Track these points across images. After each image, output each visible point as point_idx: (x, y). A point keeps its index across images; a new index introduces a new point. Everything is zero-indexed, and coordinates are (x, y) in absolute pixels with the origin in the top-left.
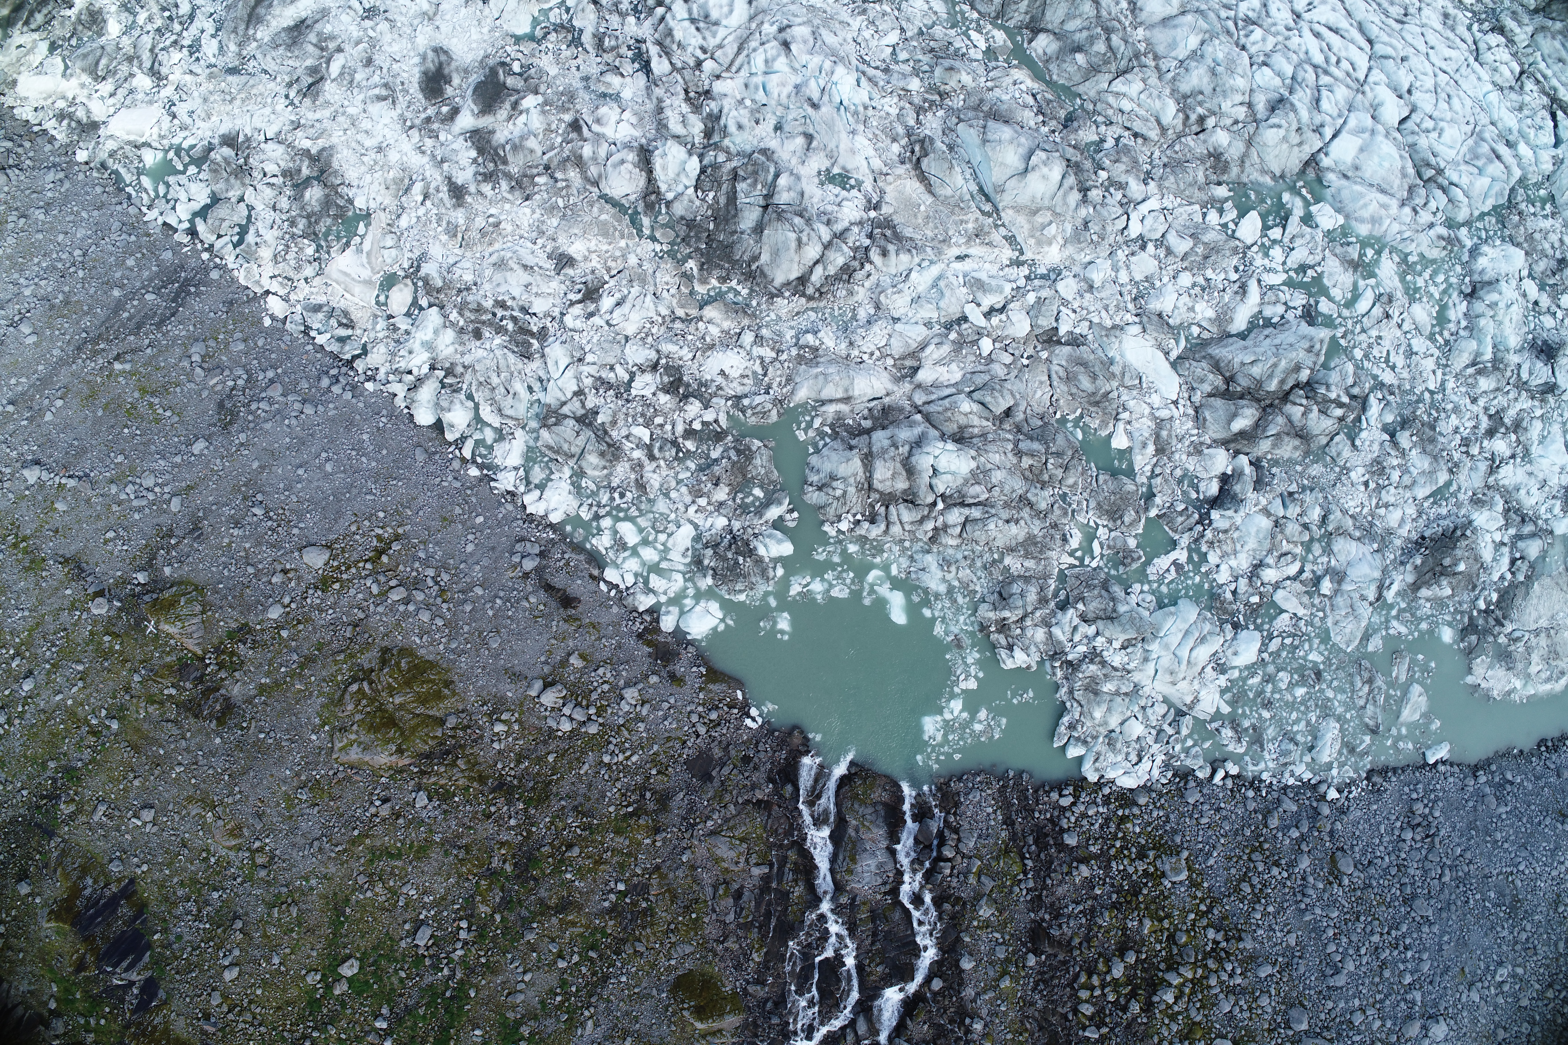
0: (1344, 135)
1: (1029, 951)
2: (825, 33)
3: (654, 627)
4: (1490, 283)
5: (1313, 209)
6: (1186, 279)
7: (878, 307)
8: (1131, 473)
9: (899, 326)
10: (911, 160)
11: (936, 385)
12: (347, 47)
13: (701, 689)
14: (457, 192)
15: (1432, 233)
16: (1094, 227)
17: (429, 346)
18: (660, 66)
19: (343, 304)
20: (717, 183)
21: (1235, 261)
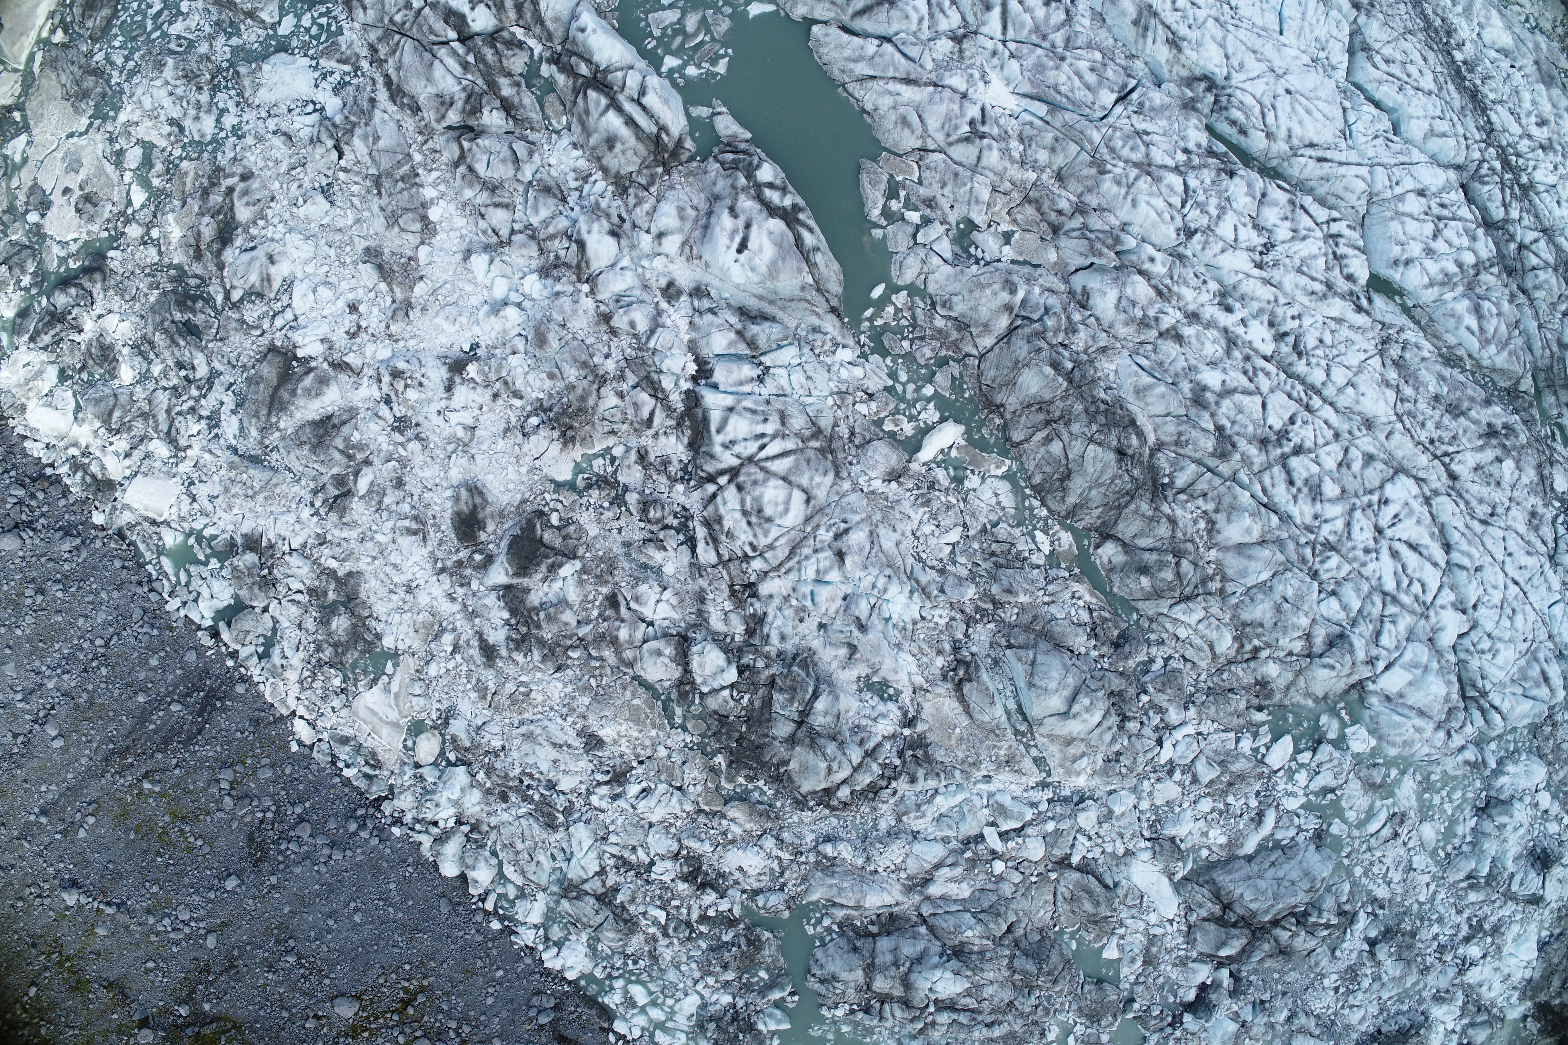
0: (1396, 669)
2: (883, 532)
4: (1504, 802)
5: (1348, 731)
6: (1206, 805)
7: (899, 819)
8: (1115, 982)
9: (917, 847)
10: (953, 680)
11: (944, 900)
12: (376, 461)
14: (489, 652)
15: (1460, 758)
16: (1125, 760)
17: (456, 803)
18: (706, 555)
19: (369, 743)
20: (754, 686)
21: (1258, 787)
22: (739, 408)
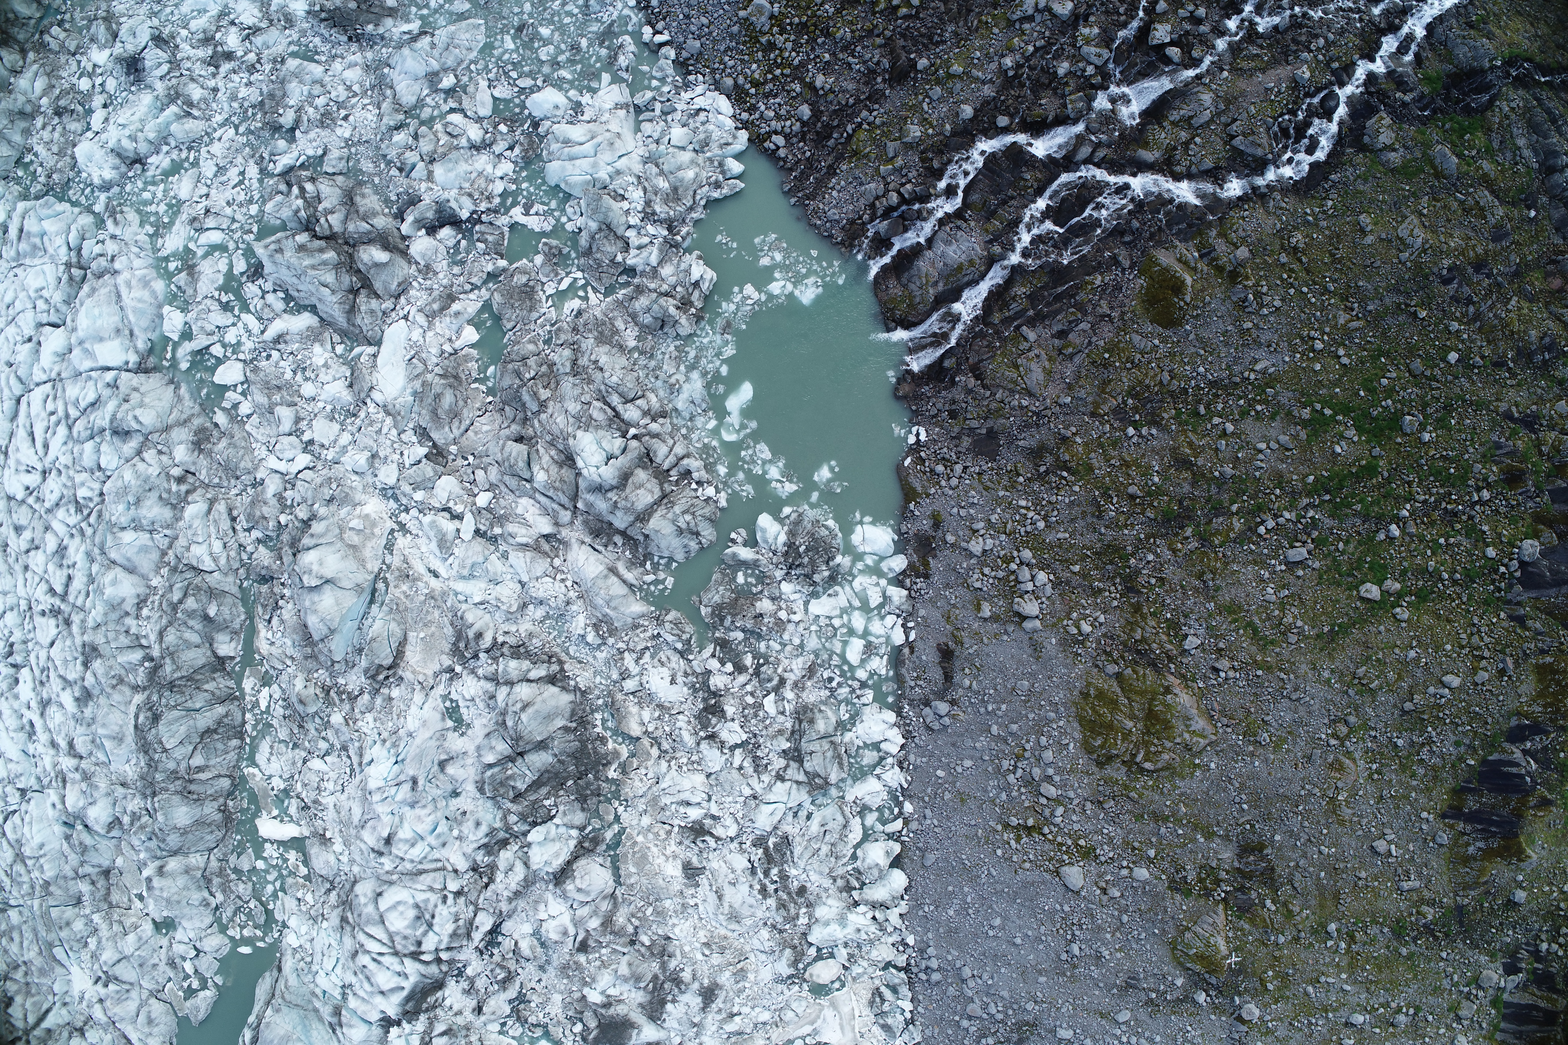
0: (102, 363)
1: (917, 71)
2: (356, 819)
3: (911, 571)
4: (119, 155)
6: (308, 389)
7: (524, 606)
9: (525, 579)
10: (395, 674)
11: (546, 512)
13: (928, 495)
14: (708, 995)
15: (118, 232)
16: (327, 493)
17: (842, 920)
19: (866, 1011)
20: (535, 805)
21: (263, 364)
22: (375, 989)
